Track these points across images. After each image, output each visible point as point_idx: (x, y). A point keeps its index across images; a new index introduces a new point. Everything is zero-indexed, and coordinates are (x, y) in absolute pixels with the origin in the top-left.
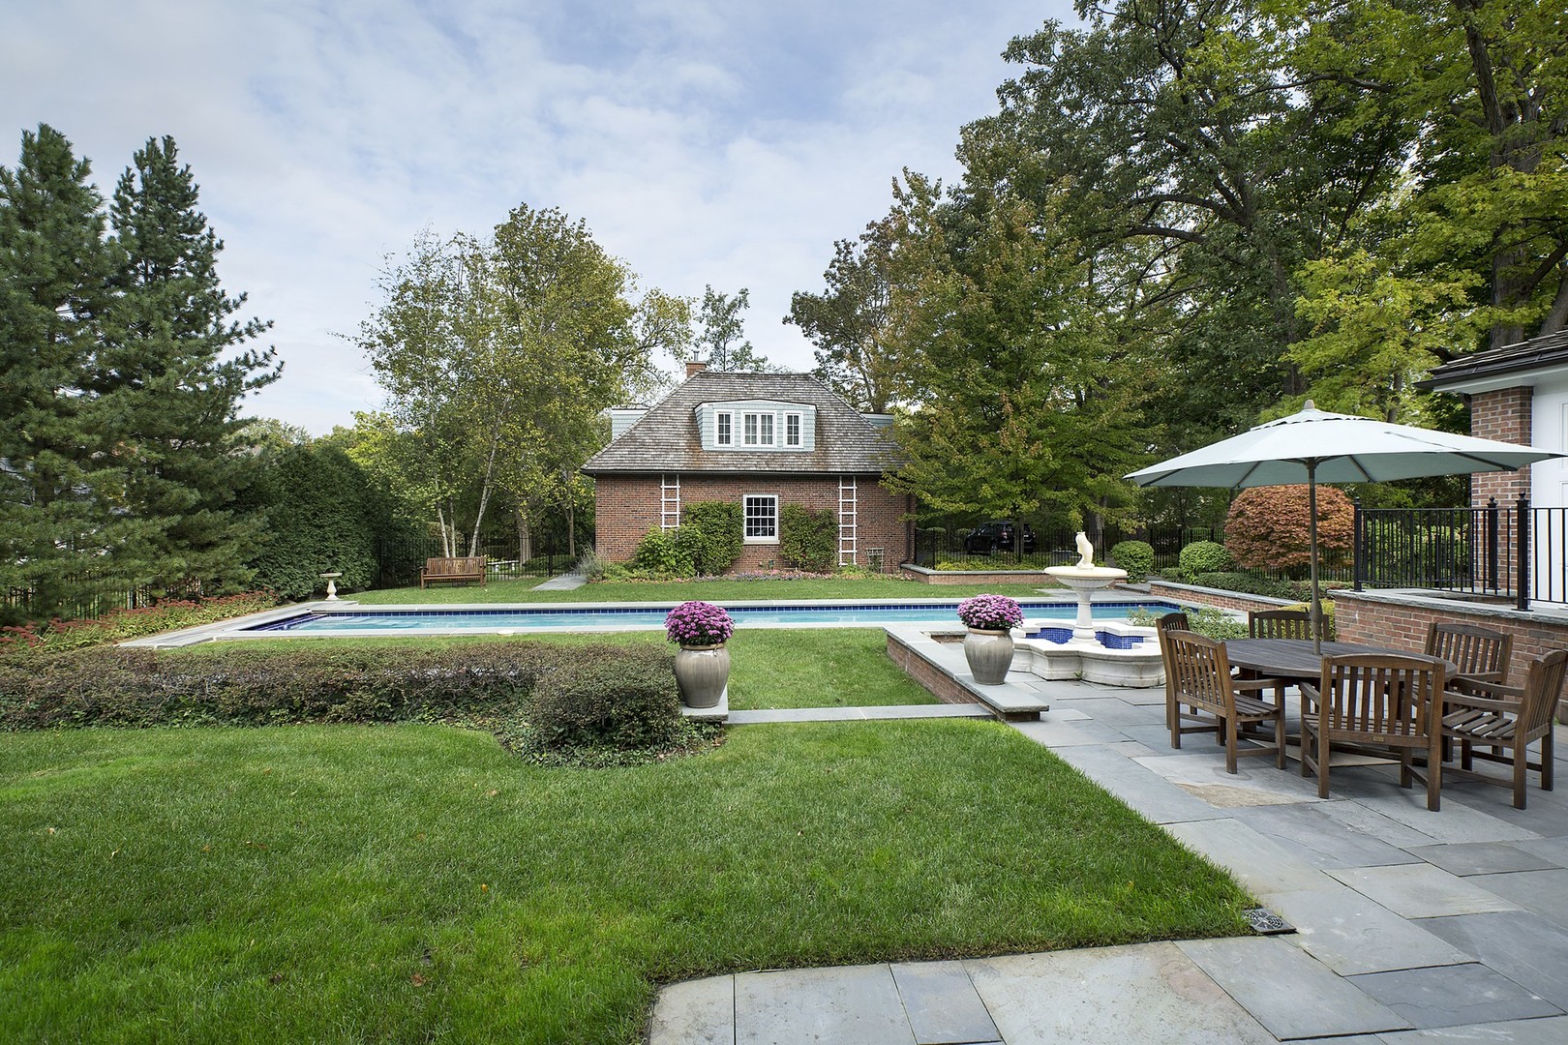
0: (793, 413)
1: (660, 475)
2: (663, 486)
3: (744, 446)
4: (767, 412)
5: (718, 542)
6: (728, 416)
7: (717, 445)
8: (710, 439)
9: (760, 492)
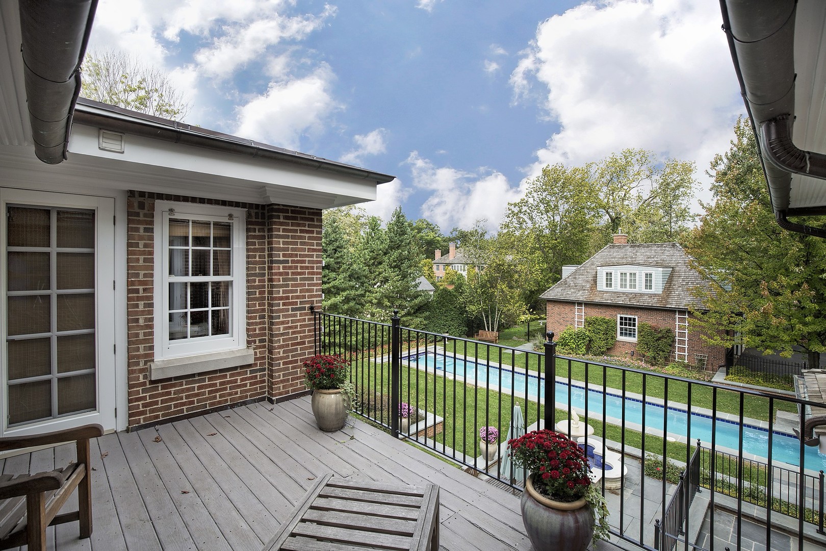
0: (648, 272)
1: (575, 303)
2: (576, 307)
3: (619, 289)
4: (633, 272)
5: (600, 338)
6: (611, 273)
7: (605, 288)
8: (602, 285)
9: (627, 314)
